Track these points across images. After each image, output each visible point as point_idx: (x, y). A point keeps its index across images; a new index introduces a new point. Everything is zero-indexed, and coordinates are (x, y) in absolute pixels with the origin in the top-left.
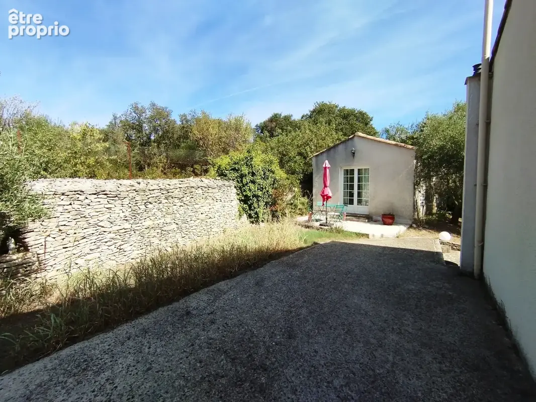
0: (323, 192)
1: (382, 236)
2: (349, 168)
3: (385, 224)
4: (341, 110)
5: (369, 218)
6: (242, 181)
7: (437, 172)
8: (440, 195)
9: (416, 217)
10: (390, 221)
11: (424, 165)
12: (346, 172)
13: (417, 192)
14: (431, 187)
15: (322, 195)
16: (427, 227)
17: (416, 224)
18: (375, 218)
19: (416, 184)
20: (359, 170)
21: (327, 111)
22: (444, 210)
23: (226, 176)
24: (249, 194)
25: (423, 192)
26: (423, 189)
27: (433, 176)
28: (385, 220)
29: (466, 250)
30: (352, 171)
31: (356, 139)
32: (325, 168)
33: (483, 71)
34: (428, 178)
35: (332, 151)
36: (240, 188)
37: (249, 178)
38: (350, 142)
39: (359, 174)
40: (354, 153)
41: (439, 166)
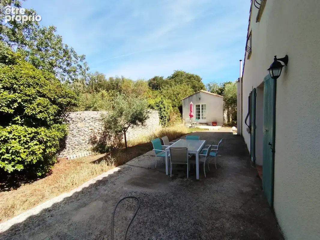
0: (190, 114)
1: (213, 129)
2: (198, 104)
3: (213, 126)
4: (187, 75)
5: (207, 124)
6: (161, 110)
7: (230, 106)
8: (232, 114)
9: (224, 123)
10: (215, 124)
11: (226, 103)
12: (197, 106)
13: (224, 113)
14: (229, 111)
15: (190, 115)
16: (228, 126)
17: (225, 125)
18: (209, 124)
19: (224, 110)
20: (202, 105)
21: (180, 75)
22: (234, 120)
23: (154, 108)
24: (163, 115)
25: (226, 113)
26: (226, 111)
27: (229, 107)
28: (213, 124)
29: (238, 132)
30: (199, 106)
31: (200, 92)
32: (191, 105)
33: (240, 80)
34: (228, 108)
35: (191, 97)
36: (160, 113)
37: (163, 109)
38: (198, 94)
39: (202, 107)
40: (200, 98)
41: (231, 104)
